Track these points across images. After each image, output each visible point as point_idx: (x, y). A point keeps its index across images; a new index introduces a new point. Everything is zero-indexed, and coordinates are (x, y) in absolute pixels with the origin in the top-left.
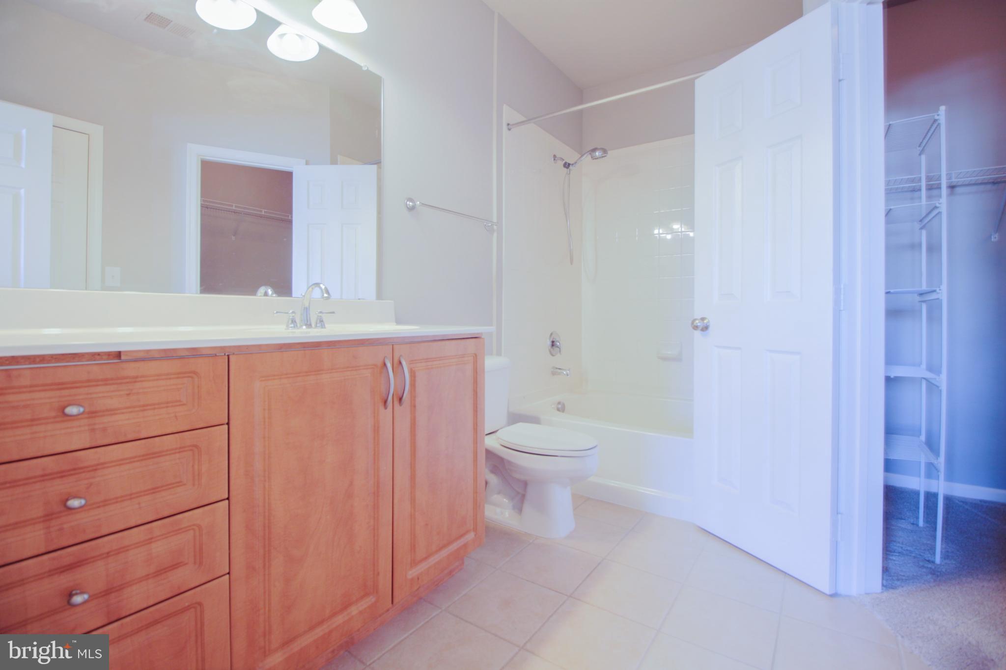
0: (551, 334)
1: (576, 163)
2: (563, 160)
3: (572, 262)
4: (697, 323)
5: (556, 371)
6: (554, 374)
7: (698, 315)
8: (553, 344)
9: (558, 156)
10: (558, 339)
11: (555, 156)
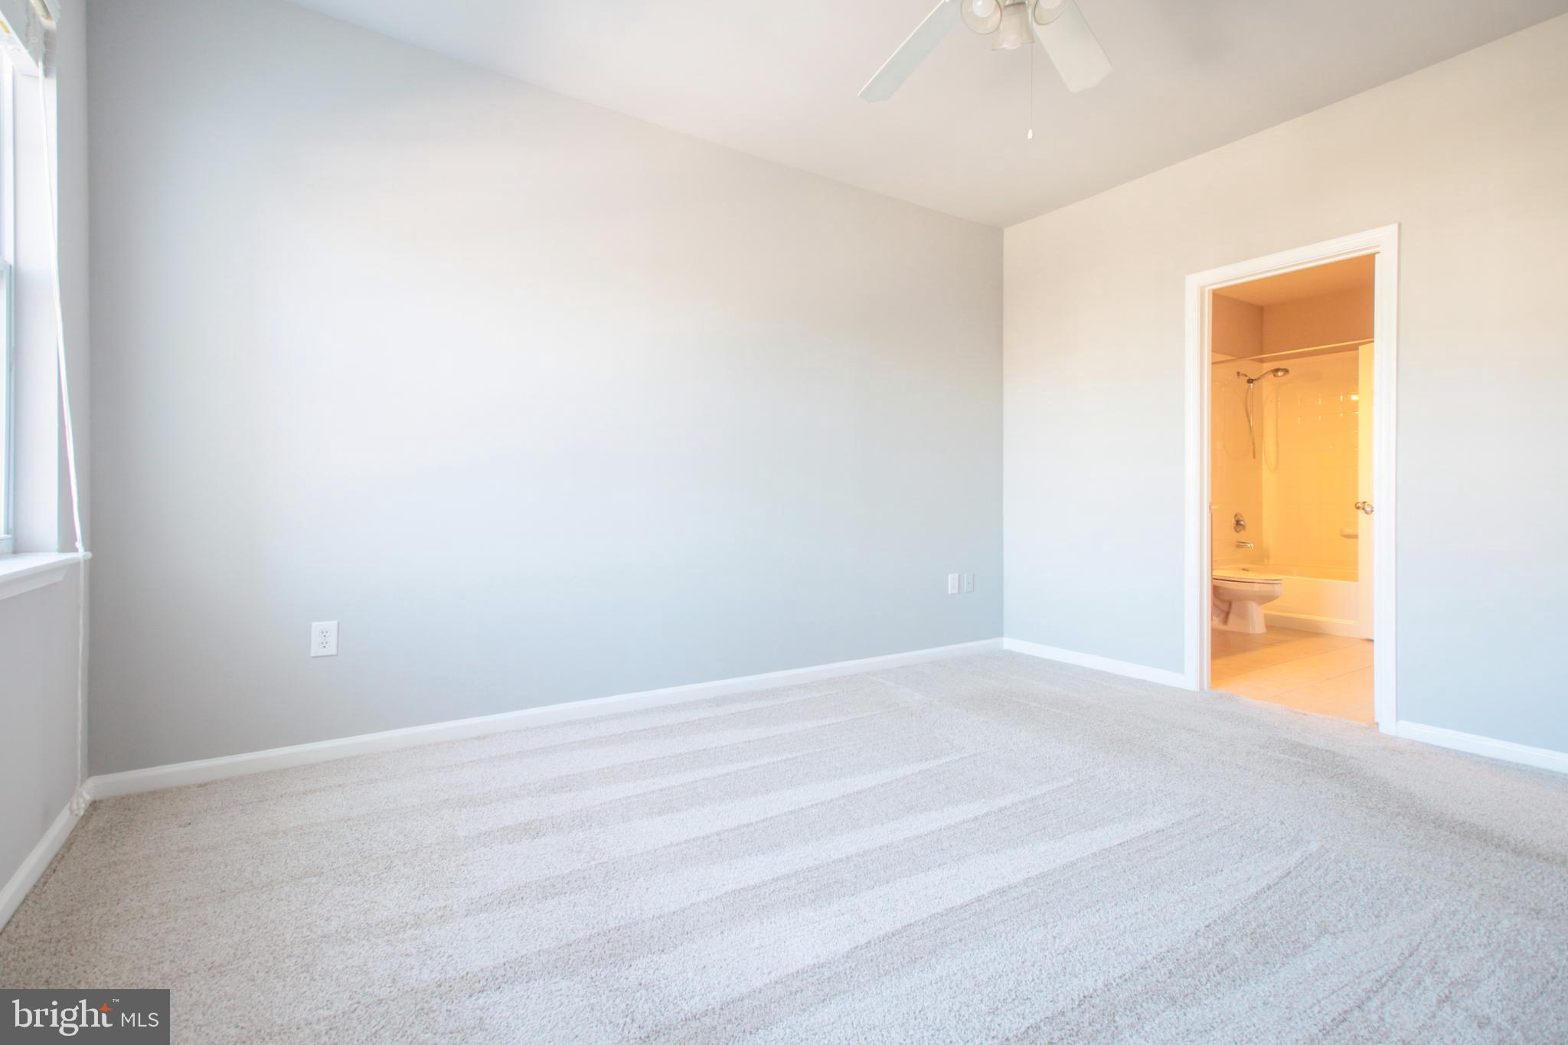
0: (1236, 516)
1: (1259, 378)
2: (1246, 376)
3: (1254, 457)
4: (1359, 505)
5: (1240, 545)
6: (1238, 546)
7: (1361, 500)
8: (1238, 523)
9: (1241, 373)
10: (1241, 519)
11: (1238, 373)
